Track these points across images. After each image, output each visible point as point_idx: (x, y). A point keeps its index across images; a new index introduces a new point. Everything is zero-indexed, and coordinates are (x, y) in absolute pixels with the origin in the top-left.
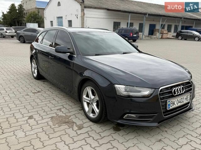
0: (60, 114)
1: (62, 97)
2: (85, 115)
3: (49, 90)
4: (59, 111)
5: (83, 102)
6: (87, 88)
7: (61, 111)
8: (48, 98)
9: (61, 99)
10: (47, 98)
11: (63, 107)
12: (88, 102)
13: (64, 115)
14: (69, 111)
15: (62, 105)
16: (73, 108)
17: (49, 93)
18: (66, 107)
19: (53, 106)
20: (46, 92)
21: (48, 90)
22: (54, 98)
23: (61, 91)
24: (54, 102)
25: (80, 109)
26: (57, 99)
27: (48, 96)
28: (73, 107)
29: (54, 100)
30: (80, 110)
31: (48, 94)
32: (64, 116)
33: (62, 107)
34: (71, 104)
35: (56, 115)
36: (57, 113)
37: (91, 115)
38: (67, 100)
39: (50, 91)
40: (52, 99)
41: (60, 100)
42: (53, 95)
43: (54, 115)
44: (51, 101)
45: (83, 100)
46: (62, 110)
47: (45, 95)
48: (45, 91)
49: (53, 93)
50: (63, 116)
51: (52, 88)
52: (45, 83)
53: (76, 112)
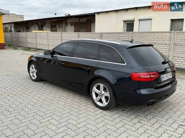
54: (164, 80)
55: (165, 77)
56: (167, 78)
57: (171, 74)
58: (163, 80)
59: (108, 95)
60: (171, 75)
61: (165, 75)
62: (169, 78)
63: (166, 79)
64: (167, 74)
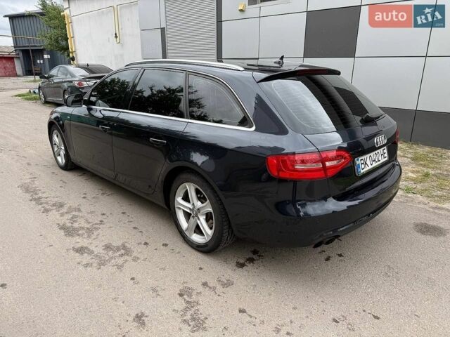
54: (365, 170)
55: (368, 162)
56: (375, 165)
57: (385, 151)
58: (362, 171)
59: (210, 209)
60: (386, 155)
61: (368, 156)
62: (378, 163)
63: (371, 167)
64: (374, 153)
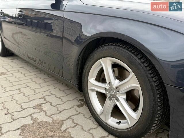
0: (41, 117)
1: (41, 81)
2: (92, 118)
3: (20, 71)
4: (37, 110)
5: (90, 92)
6: (100, 60)
7: (41, 110)
8: (18, 83)
9: (40, 86)
10: (14, 84)
11: (45, 100)
12: (103, 91)
13: (49, 120)
14: (58, 108)
15: (42, 96)
16: (65, 103)
17: (18, 75)
18: (51, 101)
19: (26, 99)
20: (15, 74)
21: (18, 71)
22: (28, 84)
23: (39, 72)
24: (27, 91)
25: (79, 104)
26: (33, 85)
27: (17, 80)
28: (65, 99)
29: (28, 88)
30: (79, 106)
31: (17, 77)
32: (49, 123)
33: (42, 101)
34: (59, 94)
35: (32, 122)
36: (35, 116)
37: (112, 122)
38: (52, 87)
39: (21, 73)
40: (25, 85)
41: (38, 86)
42: (26, 78)
43: (28, 121)
44: (22, 90)
45: (89, 88)
46: (44, 109)
47: (12, 79)
48: (13, 72)
49: (26, 75)
50: (46, 122)
51: (24, 67)
52: (14, 61)
53: (73, 112)
